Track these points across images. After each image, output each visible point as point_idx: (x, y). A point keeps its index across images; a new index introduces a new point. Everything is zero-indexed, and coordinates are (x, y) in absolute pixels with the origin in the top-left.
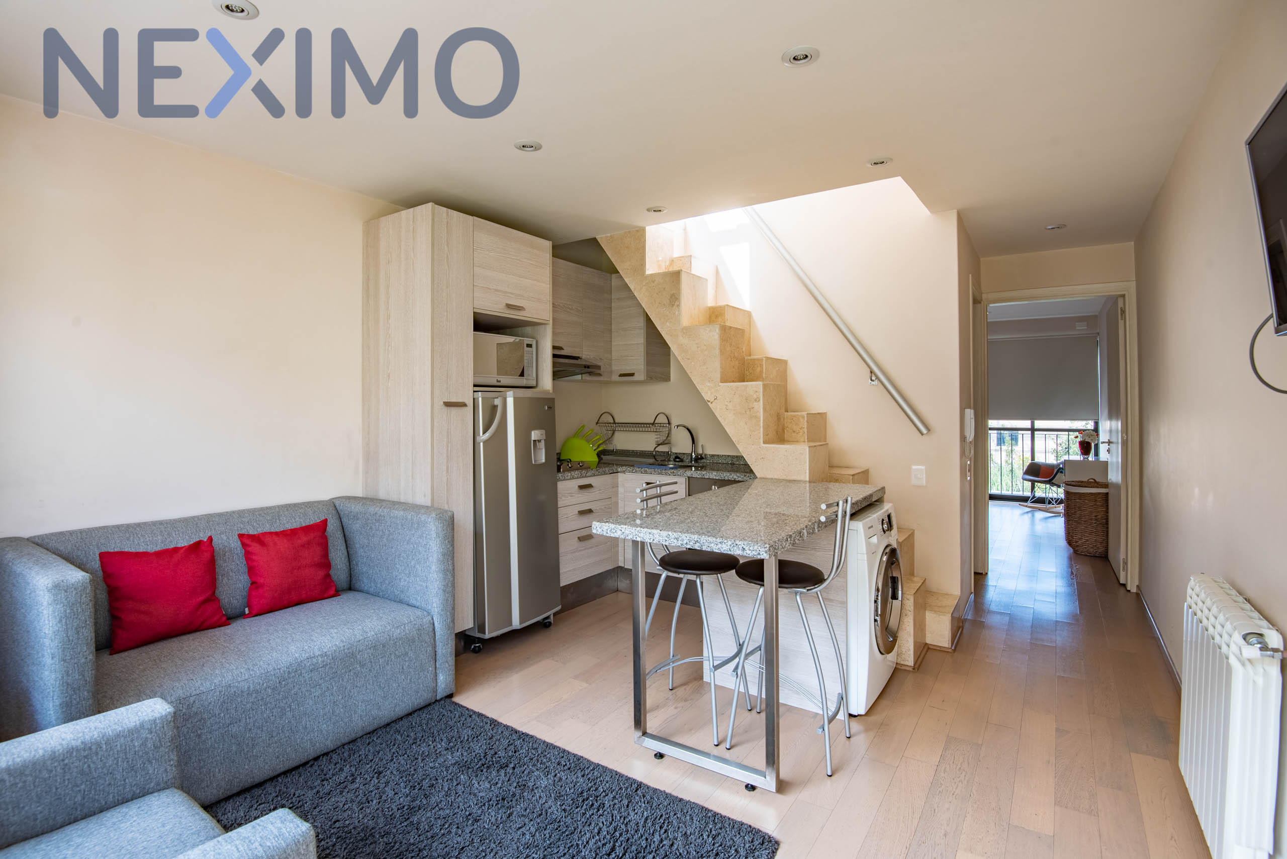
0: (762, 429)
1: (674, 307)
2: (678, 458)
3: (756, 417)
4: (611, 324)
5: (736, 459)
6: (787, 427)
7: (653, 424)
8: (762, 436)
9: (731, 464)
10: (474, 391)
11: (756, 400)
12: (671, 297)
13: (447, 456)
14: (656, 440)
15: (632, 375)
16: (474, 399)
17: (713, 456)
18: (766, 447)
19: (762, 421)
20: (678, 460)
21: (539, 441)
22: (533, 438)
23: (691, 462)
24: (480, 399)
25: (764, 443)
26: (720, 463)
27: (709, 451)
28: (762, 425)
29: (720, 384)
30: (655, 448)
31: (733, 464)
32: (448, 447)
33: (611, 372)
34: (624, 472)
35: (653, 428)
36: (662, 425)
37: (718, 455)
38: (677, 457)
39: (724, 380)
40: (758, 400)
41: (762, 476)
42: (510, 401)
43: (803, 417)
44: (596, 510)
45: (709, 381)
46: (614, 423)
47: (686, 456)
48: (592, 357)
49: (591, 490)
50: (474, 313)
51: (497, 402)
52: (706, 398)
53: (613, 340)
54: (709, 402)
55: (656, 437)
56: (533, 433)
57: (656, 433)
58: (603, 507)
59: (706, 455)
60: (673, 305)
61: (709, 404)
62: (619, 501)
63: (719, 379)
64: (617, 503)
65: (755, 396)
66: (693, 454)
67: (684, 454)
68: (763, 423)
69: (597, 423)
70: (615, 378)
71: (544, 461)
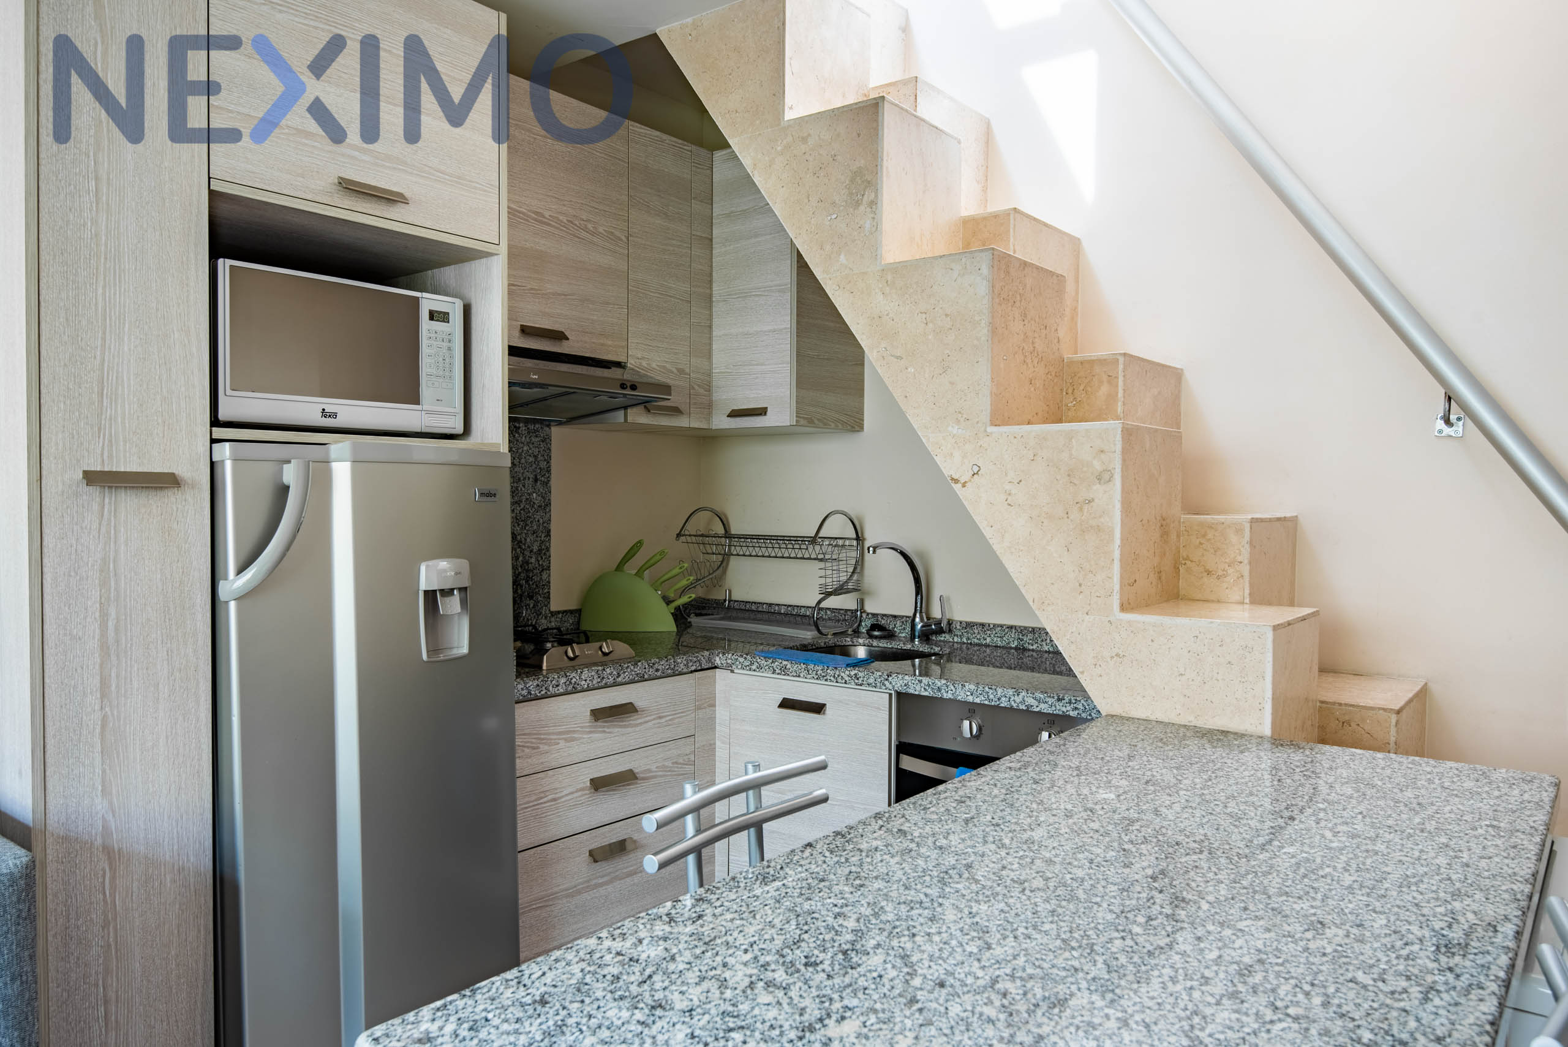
0: (1116, 567)
1: (862, 208)
2: (880, 628)
3: (1098, 529)
4: (711, 282)
5: (1030, 636)
6: (1187, 558)
7: (813, 540)
8: (1117, 587)
9: (1016, 648)
10: (213, 441)
11: (1099, 479)
12: (852, 181)
13: (104, 647)
14: (822, 581)
15: (762, 412)
16: (212, 464)
17: (970, 625)
18: (1129, 622)
19: (1118, 542)
20: (876, 633)
21: (447, 593)
22: (423, 586)
23: (912, 639)
24: (228, 465)
25: (1123, 608)
26: (987, 646)
27: (961, 613)
28: (1117, 554)
29: (990, 429)
30: (819, 602)
31: (1023, 650)
32: (104, 616)
33: (708, 407)
34: (729, 668)
35: (814, 551)
36: (840, 542)
37: (983, 625)
38: (875, 627)
39: (1001, 417)
40: (1106, 476)
41: (1117, 710)
42: (342, 474)
43: (1239, 531)
44: (649, 771)
45: (958, 421)
46: (728, 535)
47: (899, 624)
48: (654, 365)
49: (635, 719)
50: (212, 193)
51: (290, 474)
52: (949, 468)
53: (715, 321)
54: (956, 481)
55: (822, 573)
56: (423, 568)
57: (822, 565)
58: (669, 763)
59: (950, 623)
60: (858, 204)
61: (957, 487)
62: (718, 743)
63: (985, 417)
64: (711, 749)
65: (1097, 466)
66: (917, 620)
67: (895, 617)
68: (1122, 546)
69: (679, 535)
70: (721, 422)
71: (465, 650)
